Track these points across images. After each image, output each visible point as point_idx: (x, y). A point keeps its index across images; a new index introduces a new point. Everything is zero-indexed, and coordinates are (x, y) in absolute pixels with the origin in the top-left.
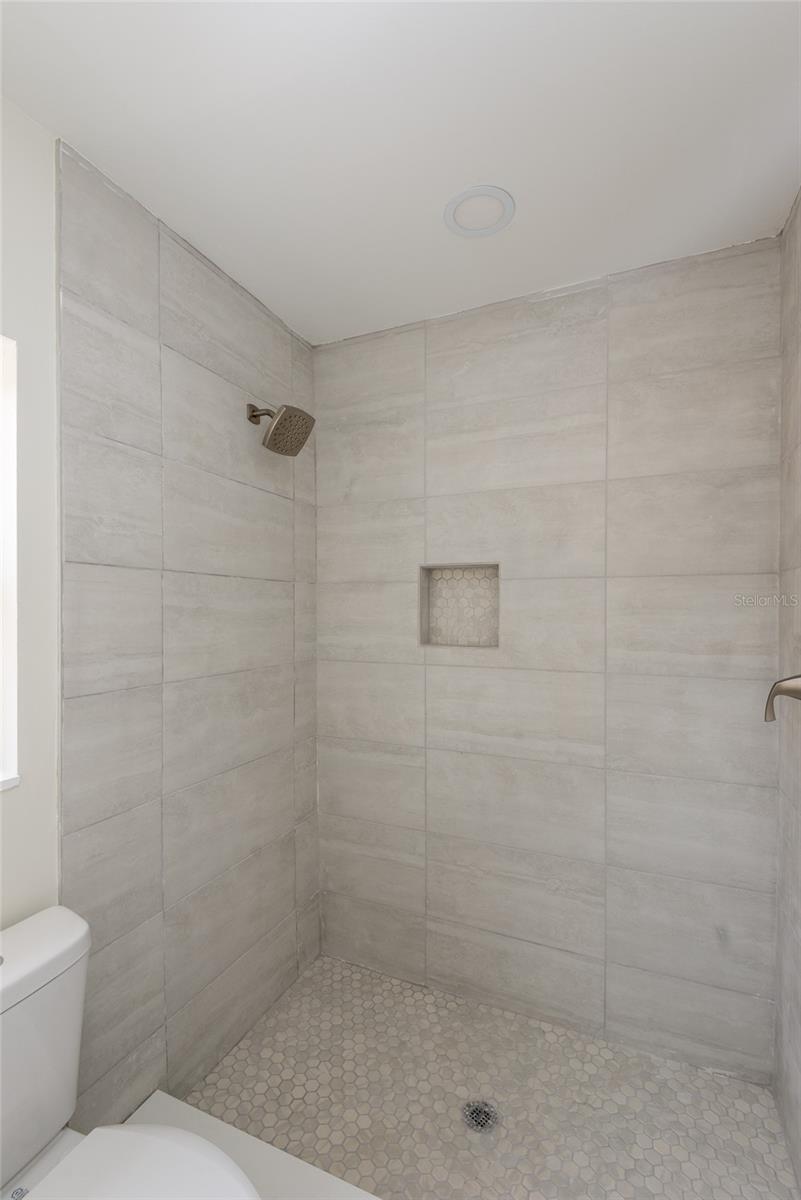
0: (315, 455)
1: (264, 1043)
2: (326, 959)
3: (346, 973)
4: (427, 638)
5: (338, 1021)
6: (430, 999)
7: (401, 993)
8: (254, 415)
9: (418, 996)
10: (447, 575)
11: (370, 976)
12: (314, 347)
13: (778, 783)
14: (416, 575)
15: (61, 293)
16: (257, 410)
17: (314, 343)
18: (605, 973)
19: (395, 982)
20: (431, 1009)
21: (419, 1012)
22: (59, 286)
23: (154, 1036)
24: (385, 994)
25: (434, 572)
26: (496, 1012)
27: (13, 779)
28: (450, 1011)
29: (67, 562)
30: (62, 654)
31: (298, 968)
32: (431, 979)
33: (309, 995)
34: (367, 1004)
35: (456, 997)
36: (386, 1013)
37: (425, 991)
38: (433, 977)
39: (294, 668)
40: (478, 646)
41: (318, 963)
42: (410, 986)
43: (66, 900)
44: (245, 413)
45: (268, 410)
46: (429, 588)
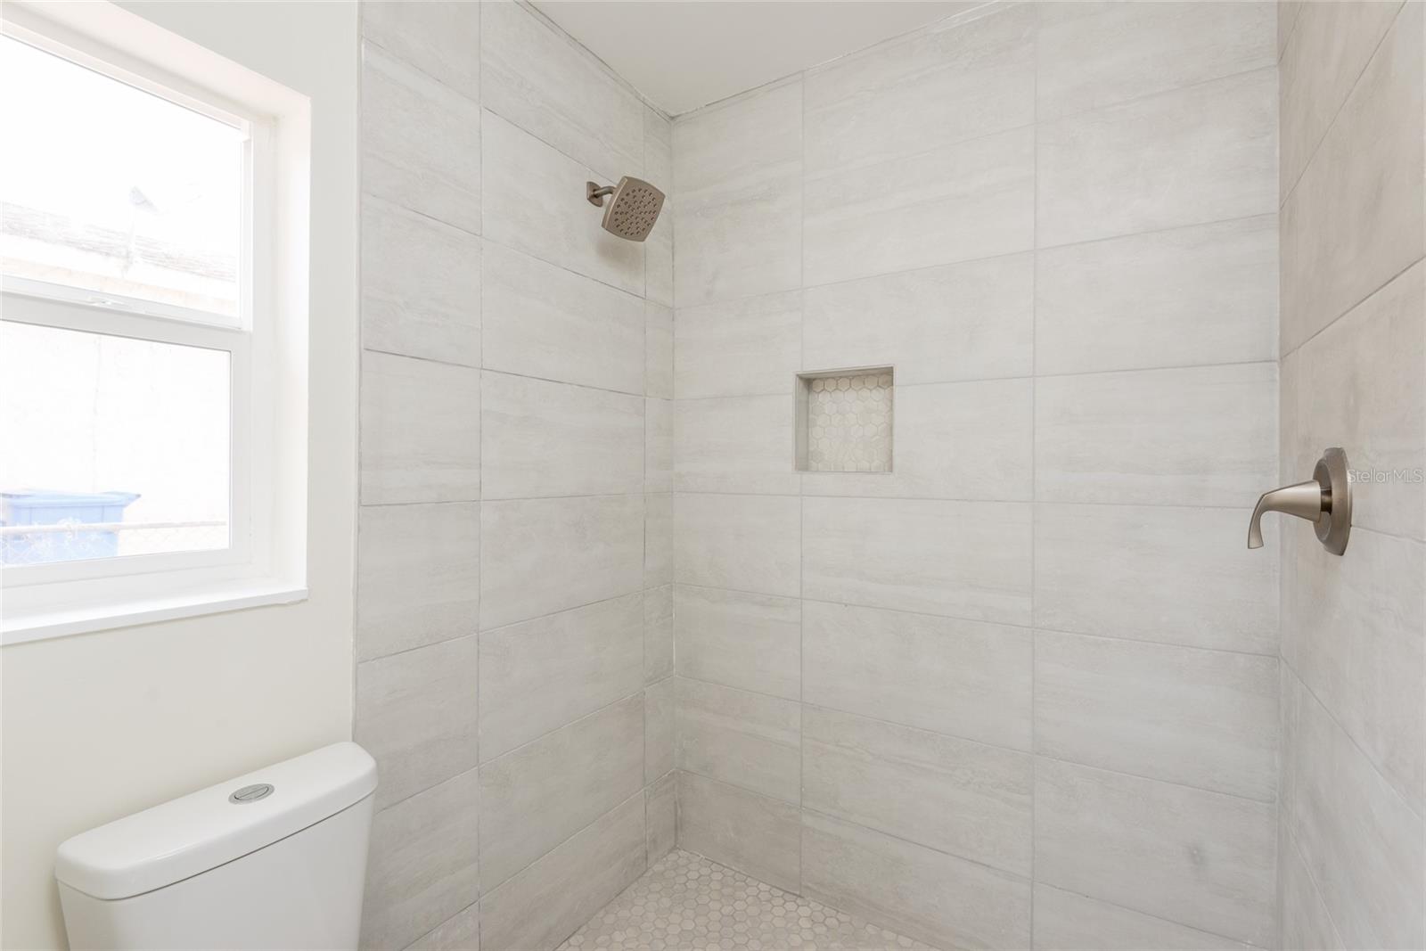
0: (673, 247)
1: (599, 940)
2: (682, 853)
3: (705, 871)
4: (804, 462)
5: (689, 926)
6: (805, 911)
7: (769, 901)
8: (595, 195)
9: (791, 906)
10: (831, 384)
11: (733, 876)
12: (672, 118)
13: (1279, 650)
14: (791, 385)
15: (363, 46)
16: (599, 189)
17: (673, 113)
18: (1032, 897)
19: (763, 887)
20: (805, 923)
21: (789, 925)
22: (361, 37)
23: (464, 913)
24: (750, 900)
25: (815, 382)
26: (888, 935)
27: (302, 591)
28: (829, 929)
29: (366, 349)
30: (360, 453)
31: (647, 859)
32: (808, 888)
33: (659, 892)
34: (727, 910)
35: (838, 912)
36: (748, 922)
37: (799, 901)
38: (810, 885)
39: (645, 500)
40: (870, 472)
41: (673, 857)
42: (781, 893)
43: (360, 737)
44: (584, 193)
45: (609, 187)
46: (808, 402)
